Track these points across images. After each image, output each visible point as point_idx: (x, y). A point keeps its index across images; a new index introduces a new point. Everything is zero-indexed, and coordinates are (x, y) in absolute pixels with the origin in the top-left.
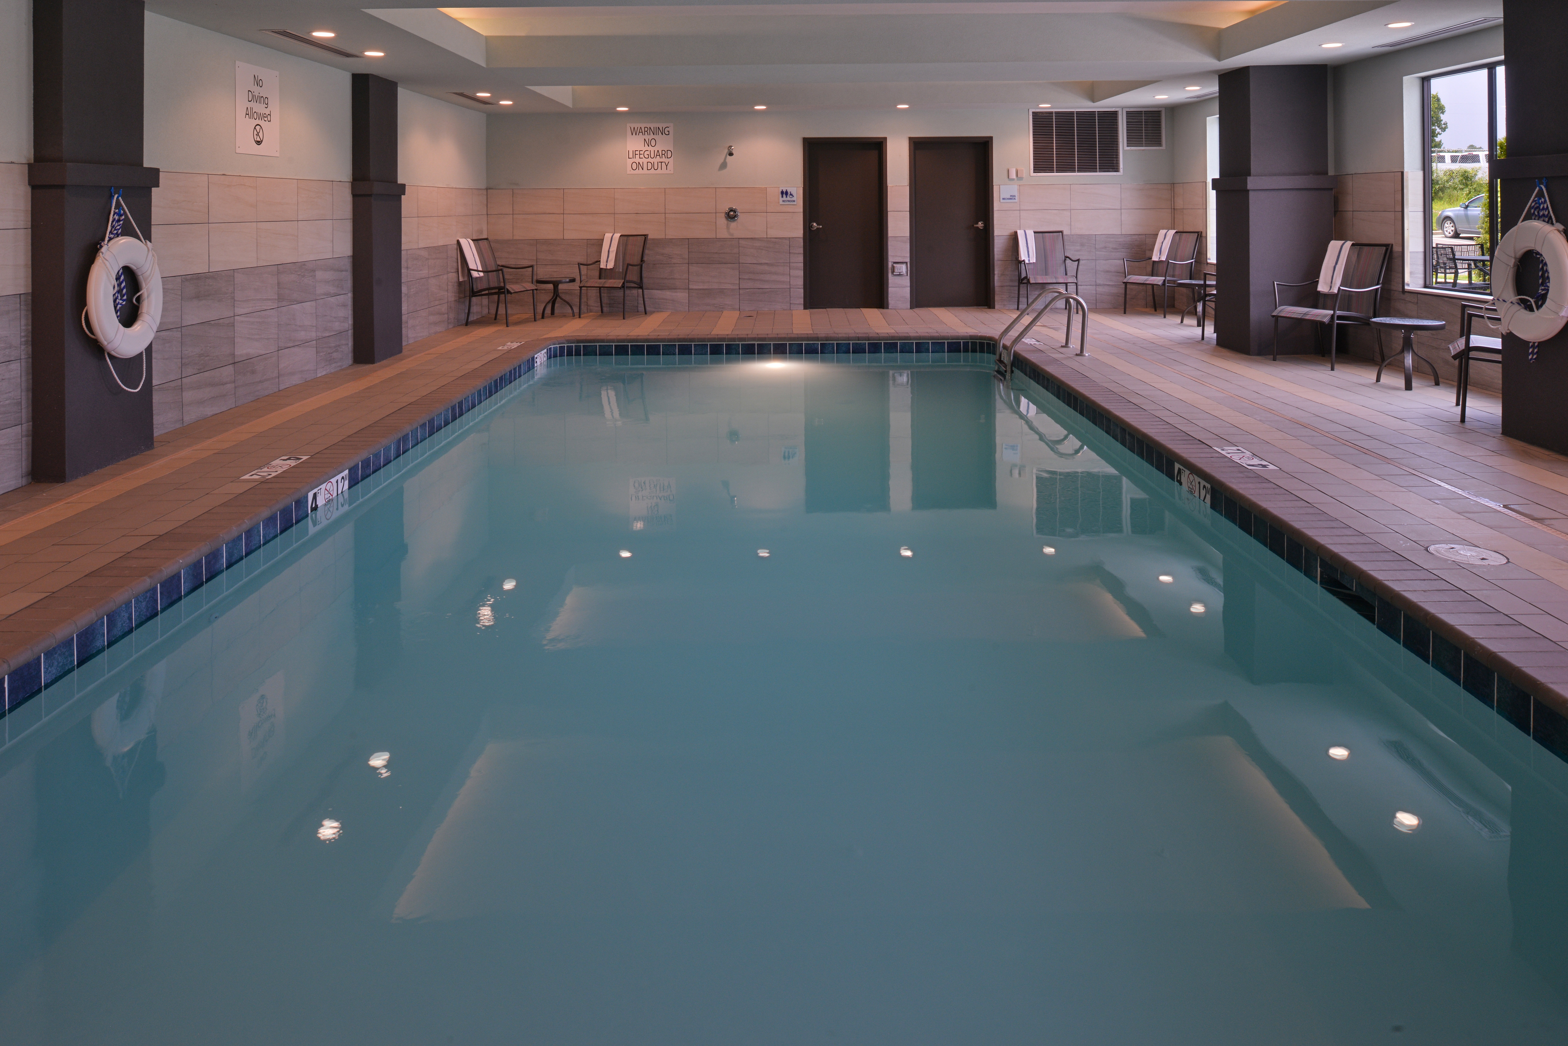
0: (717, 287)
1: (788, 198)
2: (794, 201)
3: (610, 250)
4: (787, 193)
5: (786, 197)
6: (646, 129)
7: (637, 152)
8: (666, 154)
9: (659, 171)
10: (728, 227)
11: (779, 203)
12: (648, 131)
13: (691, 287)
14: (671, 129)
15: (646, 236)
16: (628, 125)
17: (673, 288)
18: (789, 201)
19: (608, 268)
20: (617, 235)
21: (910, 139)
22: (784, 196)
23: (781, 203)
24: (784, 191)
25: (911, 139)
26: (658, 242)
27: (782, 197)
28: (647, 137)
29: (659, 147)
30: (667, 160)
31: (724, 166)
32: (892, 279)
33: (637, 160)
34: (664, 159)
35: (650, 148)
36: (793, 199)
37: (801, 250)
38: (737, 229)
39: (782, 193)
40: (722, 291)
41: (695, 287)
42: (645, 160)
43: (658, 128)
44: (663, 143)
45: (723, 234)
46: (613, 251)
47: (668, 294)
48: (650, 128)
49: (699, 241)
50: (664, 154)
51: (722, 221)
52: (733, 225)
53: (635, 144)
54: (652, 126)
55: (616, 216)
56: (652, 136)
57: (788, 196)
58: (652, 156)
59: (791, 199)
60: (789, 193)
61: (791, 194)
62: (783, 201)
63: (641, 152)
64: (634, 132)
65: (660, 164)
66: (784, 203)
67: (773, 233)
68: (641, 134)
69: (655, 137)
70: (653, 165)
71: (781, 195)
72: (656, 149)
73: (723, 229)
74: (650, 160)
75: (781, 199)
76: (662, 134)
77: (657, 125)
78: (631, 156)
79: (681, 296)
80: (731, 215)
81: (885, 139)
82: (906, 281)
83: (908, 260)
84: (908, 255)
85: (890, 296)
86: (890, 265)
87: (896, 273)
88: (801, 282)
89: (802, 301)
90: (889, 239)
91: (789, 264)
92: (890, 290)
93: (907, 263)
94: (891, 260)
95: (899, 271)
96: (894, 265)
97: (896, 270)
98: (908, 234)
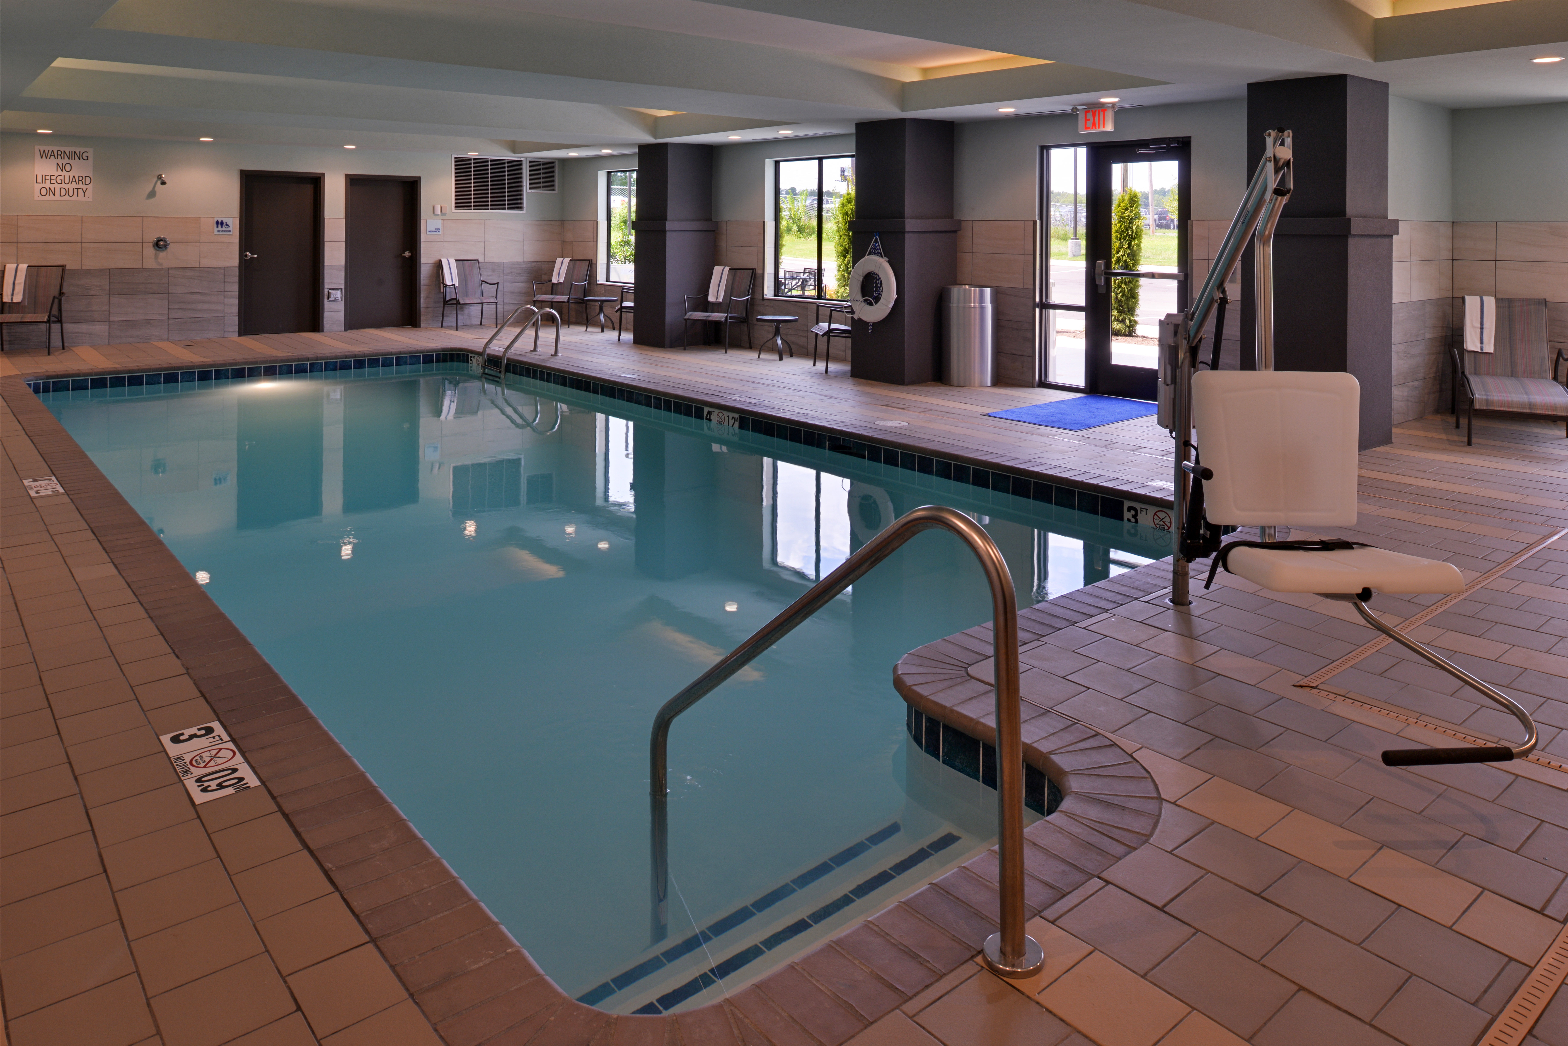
0: (143, 318)
1: (224, 229)
2: (230, 231)
3: (16, 282)
4: (222, 223)
5: (222, 227)
6: (59, 153)
7: (47, 177)
8: (83, 181)
9: (75, 198)
10: (156, 257)
11: (213, 232)
12: (62, 155)
13: (112, 319)
14: (90, 155)
15: (63, 266)
16: (37, 148)
17: (91, 321)
18: (224, 231)
19: (15, 301)
20: (23, 267)
21: (347, 175)
22: (220, 226)
23: (216, 232)
24: (220, 221)
26: (76, 273)
27: (217, 227)
28: (60, 161)
29: (75, 173)
30: (84, 187)
31: (152, 194)
32: (327, 305)
33: (48, 185)
34: (81, 186)
35: (64, 173)
36: (229, 229)
37: (237, 279)
38: (166, 259)
39: (217, 223)
40: (148, 322)
41: (116, 319)
42: (58, 187)
43: (75, 152)
44: (79, 169)
45: (150, 263)
46: (20, 283)
47: (84, 327)
48: (64, 152)
49: (122, 271)
50: (82, 179)
51: (150, 251)
52: (162, 254)
53: (45, 168)
54: (67, 150)
55: (19, 245)
56: (66, 160)
57: (223, 226)
58: (67, 181)
59: (227, 229)
60: (225, 224)
61: (227, 225)
62: (218, 231)
63: (52, 177)
64: (44, 155)
65: (76, 190)
66: (219, 233)
67: (207, 262)
68: (53, 158)
69: (70, 161)
70: (67, 191)
71: (215, 226)
72: (71, 174)
73: (151, 258)
74: (63, 185)
75: (216, 229)
76: (79, 159)
77: (73, 149)
78: (39, 180)
79: (101, 329)
80: (160, 245)
81: (323, 174)
82: (341, 306)
83: (343, 286)
84: (343, 282)
85: (325, 320)
86: (326, 291)
87: (332, 298)
88: (235, 310)
89: (236, 328)
90: (326, 268)
91: (223, 293)
92: (326, 314)
93: (341, 289)
94: (327, 286)
95: (335, 297)
96: (330, 291)
97: (332, 296)
98: (343, 263)
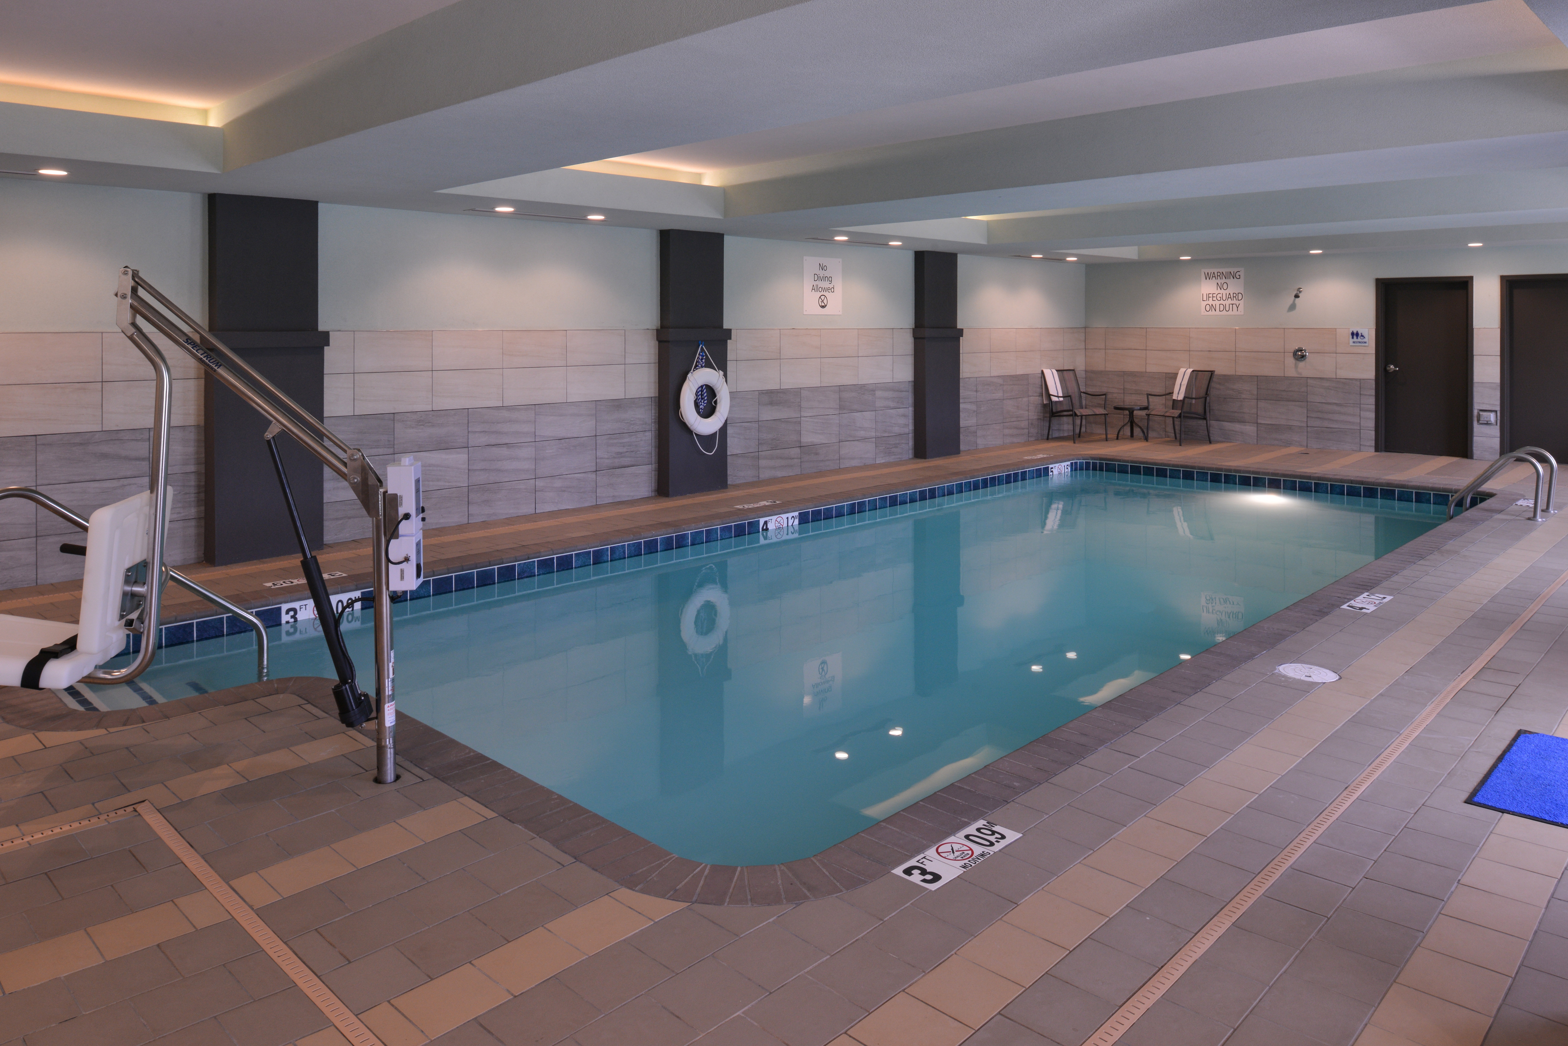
0: (1285, 424)
1: (1359, 340)
2: (1365, 343)
3: (1182, 383)
4: (1357, 334)
5: (1357, 338)
6: (1219, 274)
7: (1211, 295)
8: (1237, 297)
9: (1230, 312)
10: (1296, 367)
11: (1349, 344)
12: (1221, 276)
13: (1259, 421)
14: (1242, 274)
15: (1212, 372)
16: (1203, 271)
17: (1242, 421)
18: (1360, 342)
19: (1179, 399)
20: (1190, 370)
22: (1355, 337)
23: (1351, 344)
24: (1355, 332)
25: (1503, 278)
26: (1227, 378)
27: (1353, 338)
28: (1219, 281)
29: (1231, 290)
30: (1237, 302)
31: (1293, 307)
32: (1477, 428)
33: (1210, 302)
34: (1235, 302)
35: (1222, 291)
36: (1364, 340)
37: (1373, 392)
38: (1305, 369)
39: (1353, 334)
40: (1290, 428)
41: (1263, 422)
42: (1218, 303)
43: (1230, 272)
44: (1234, 287)
45: (1291, 372)
46: (1184, 385)
47: (1237, 427)
48: (1222, 273)
49: (1266, 378)
50: (1235, 296)
51: (1290, 360)
52: (1301, 364)
53: (1208, 288)
54: (1224, 270)
55: (1191, 353)
56: (1224, 280)
57: (1359, 337)
58: (1224, 299)
59: (1362, 341)
60: (1360, 335)
61: (1362, 336)
62: (1354, 342)
63: (1214, 295)
64: (1208, 276)
65: (1231, 306)
66: (1354, 344)
67: (1343, 374)
68: (1214, 278)
69: (1227, 281)
70: (1225, 307)
71: (1351, 337)
72: (1228, 292)
73: (1290, 368)
74: (1222, 302)
75: (1351, 340)
76: (1234, 278)
77: (1228, 270)
78: (1205, 299)
79: (1250, 429)
80: (1299, 355)
81: (1471, 278)
82: (1495, 431)
83: (1498, 408)
84: (1498, 403)
85: (1475, 445)
86: (1475, 412)
87: (1482, 420)
88: (1372, 424)
89: (1373, 443)
90: (1475, 385)
91: (1359, 406)
92: (1475, 439)
93: (1496, 412)
94: (1476, 407)
95: (1488, 420)
96: (1481, 413)
97: (1482, 419)
98: (1497, 380)
